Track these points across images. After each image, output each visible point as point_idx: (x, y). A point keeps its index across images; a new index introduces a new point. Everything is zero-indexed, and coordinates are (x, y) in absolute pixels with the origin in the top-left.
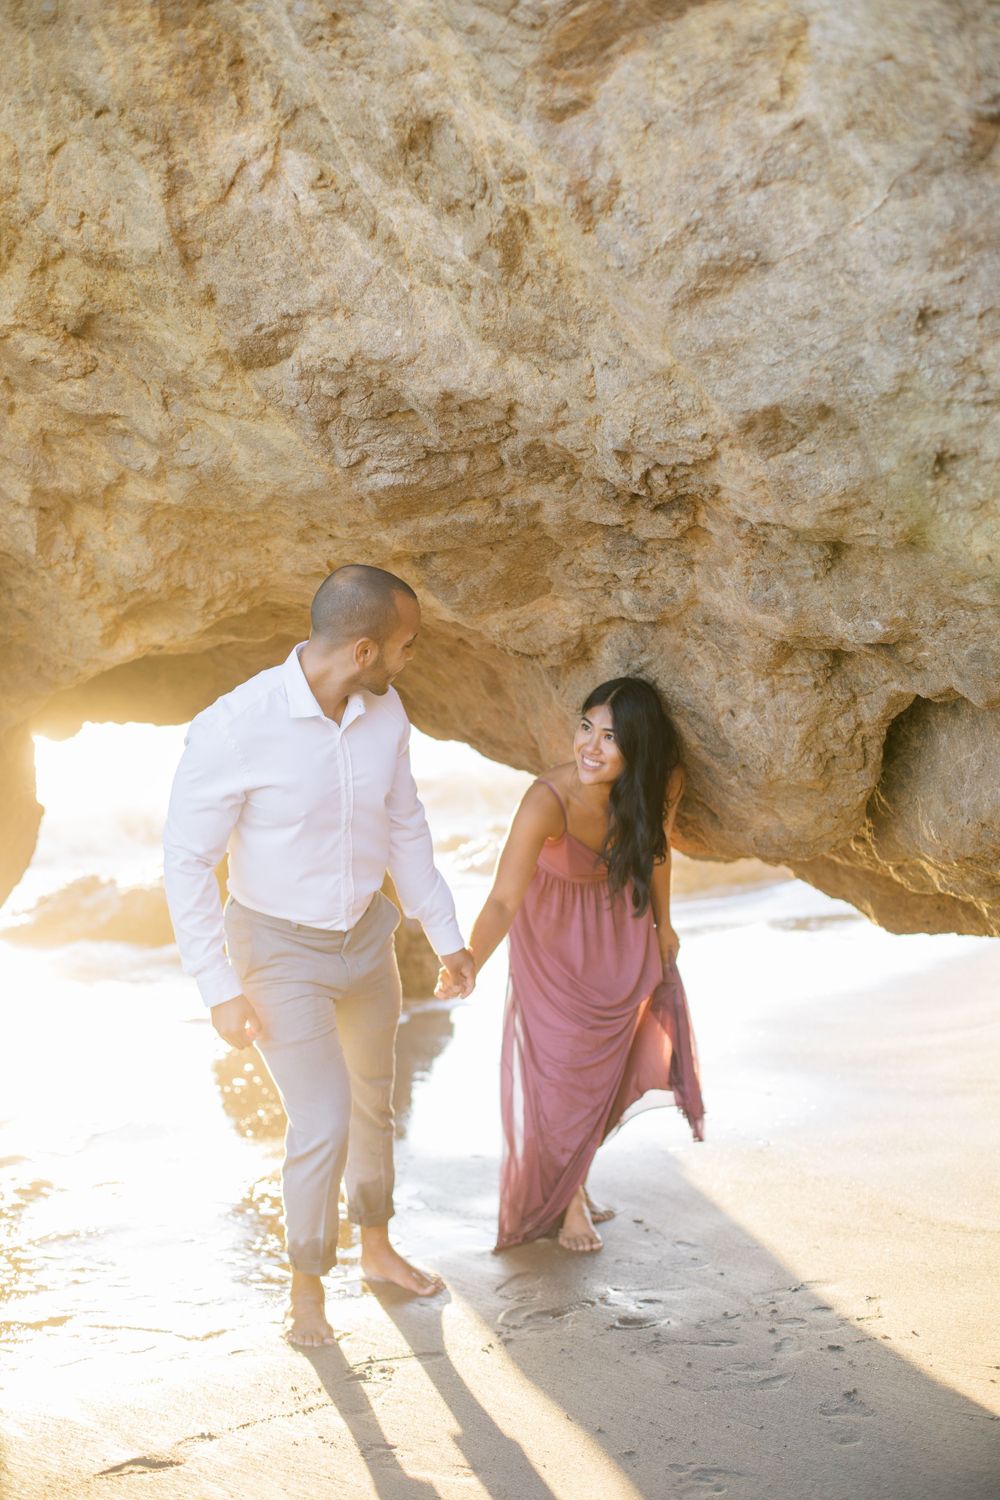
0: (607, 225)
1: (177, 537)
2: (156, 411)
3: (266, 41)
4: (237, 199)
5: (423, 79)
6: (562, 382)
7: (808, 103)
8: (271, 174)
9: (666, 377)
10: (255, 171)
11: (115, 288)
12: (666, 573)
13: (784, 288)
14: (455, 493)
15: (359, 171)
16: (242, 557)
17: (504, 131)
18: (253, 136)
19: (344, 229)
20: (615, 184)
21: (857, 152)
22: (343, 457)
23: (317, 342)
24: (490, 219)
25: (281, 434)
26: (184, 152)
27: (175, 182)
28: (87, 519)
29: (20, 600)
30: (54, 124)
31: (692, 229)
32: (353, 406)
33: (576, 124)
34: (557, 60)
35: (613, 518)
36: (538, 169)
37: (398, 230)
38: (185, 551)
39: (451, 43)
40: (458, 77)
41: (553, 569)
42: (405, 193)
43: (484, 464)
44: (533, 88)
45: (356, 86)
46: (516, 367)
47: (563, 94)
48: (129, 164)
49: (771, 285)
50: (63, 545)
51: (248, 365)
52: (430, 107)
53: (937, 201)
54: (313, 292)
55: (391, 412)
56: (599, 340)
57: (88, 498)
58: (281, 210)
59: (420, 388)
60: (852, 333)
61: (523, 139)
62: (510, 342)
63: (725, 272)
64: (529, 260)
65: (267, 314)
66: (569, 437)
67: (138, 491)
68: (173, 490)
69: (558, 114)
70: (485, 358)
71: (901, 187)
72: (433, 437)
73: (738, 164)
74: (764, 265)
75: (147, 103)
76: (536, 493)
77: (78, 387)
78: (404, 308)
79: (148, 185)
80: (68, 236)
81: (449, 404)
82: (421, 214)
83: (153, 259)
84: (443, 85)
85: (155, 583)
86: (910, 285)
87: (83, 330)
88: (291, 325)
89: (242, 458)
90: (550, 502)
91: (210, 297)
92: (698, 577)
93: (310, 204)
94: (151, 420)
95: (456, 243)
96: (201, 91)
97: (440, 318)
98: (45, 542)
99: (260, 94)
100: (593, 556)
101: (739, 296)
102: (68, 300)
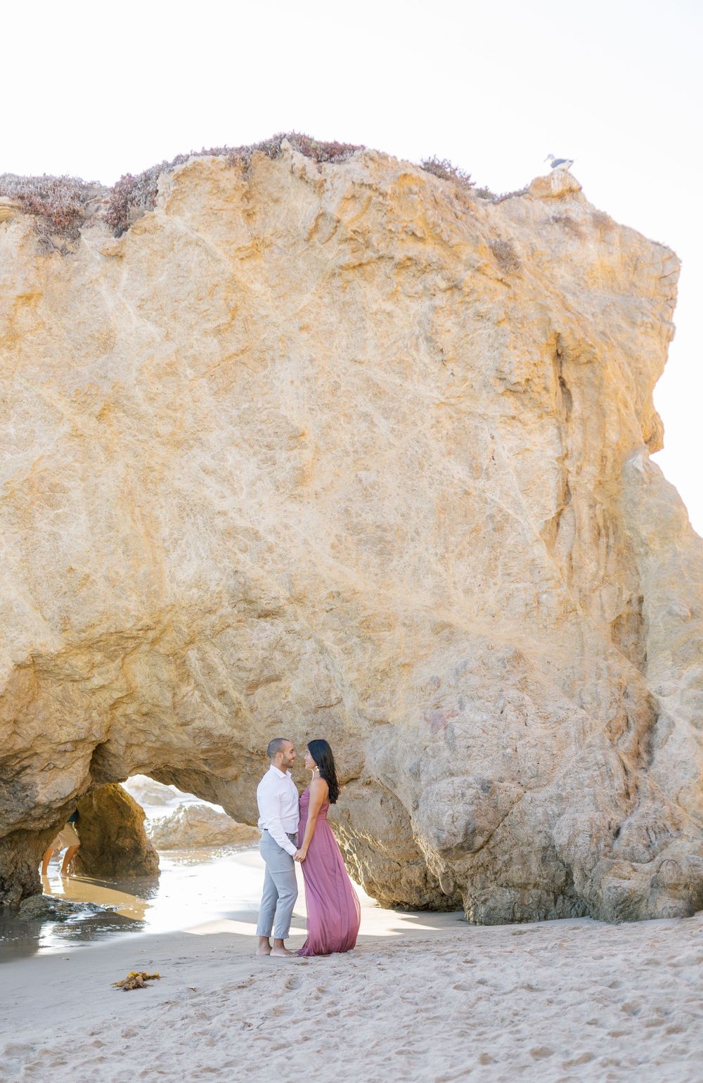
0: (255, 713)
1: (154, 753)
2: (158, 730)
3: (195, 673)
4: (185, 699)
5: (224, 685)
6: (242, 735)
7: (290, 699)
8: (192, 695)
9: (263, 737)
10: (189, 694)
11: (156, 709)
12: (257, 765)
13: (285, 726)
14: (218, 750)
15: (209, 696)
16: (165, 757)
17: (238, 696)
18: (190, 688)
19: (205, 705)
20: (257, 707)
21: (297, 707)
22: (197, 743)
23: (197, 723)
24: (234, 709)
25: (185, 737)
26: (177, 690)
27: (175, 694)
28: (135, 749)
29: (110, 763)
30: (151, 681)
31: (270, 716)
32: (202, 734)
33: (251, 697)
34: (250, 688)
35: (248, 755)
36: (244, 703)
37: (215, 706)
38: (154, 756)
39: (230, 681)
40: (231, 686)
41: (233, 762)
42: (217, 700)
43: (224, 745)
44: (245, 691)
45: (212, 684)
46: (235, 731)
47: (249, 692)
48: (165, 690)
49: (283, 726)
50: (128, 753)
51: (181, 725)
52: (225, 689)
53: (309, 717)
54: (198, 715)
55: (209, 735)
56: (251, 729)
57: (137, 745)
58: (193, 701)
59: (216, 733)
60: (295, 735)
61: (242, 698)
62: (234, 727)
63: (274, 723)
64: (240, 715)
65: (188, 718)
66: (242, 743)
67: (148, 744)
68: (158, 744)
69: (248, 695)
70: (229, 729)
71: (304, 714)
72: (216, 740)
73: (278, 707)
74: (282, 722)
75: (171, 682)
76: (233, 750)
77: (142, 725)
78: (215, 719)
79: (169, 695)
80: (150, 701)
81: (221, 736)
82: (220, 704)
83: (167, 707)
84: (227, 686)
85: (147, 762)
86: (305, 729)
87: (146, 714)
88: (193, 720)
89: (175, 740)
90: (236, 752)
91: (178, 714)
92: (263, 766)
93: (199, 700)
94: (157, 732)
95: (226, 710)
96: (181, 680)
97: (221, 722)
98: (125, 753)
99: (192, 681)
100: (242, 761)
101: (277, 726)
102: (145, 710)
